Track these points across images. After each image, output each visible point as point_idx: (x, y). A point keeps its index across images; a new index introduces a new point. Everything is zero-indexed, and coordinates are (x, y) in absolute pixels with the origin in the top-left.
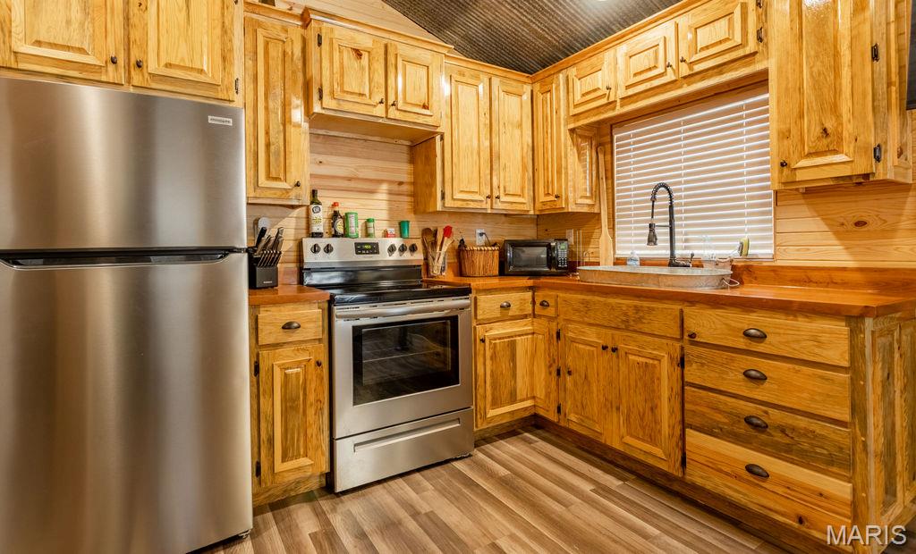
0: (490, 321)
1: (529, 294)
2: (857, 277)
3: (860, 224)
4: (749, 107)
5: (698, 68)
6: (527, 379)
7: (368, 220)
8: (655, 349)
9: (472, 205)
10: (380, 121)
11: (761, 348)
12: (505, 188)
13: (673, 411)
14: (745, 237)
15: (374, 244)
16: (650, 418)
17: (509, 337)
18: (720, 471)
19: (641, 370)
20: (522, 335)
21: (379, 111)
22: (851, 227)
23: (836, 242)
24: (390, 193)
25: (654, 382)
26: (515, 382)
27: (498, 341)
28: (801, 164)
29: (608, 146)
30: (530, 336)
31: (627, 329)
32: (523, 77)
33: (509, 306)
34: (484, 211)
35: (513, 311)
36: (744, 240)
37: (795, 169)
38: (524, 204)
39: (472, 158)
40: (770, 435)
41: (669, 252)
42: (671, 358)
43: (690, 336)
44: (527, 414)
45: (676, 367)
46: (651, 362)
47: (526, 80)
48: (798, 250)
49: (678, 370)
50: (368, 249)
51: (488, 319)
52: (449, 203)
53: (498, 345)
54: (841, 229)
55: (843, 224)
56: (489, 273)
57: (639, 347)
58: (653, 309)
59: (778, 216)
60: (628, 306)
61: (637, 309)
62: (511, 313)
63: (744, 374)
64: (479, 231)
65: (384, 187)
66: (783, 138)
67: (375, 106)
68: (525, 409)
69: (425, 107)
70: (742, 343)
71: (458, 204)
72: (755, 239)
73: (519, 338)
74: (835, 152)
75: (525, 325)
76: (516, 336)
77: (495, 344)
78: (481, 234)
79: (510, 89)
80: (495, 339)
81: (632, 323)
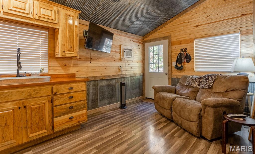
2: (66, 75)
3: (65, 65)
4: (42, 33)
5: (41, 19)
8: (43, 101)
11: (72, 91)
13: (49, 116)
14: (42, 67)
16: (41, 122)
18: (64, 123)
19: (38, 109)
22: (64, 66)
23: (62, 69)
25: (43, 111)
28: (67, 52)
31: (30, 98)
36: (43, 68)
37: (66, 53)
40: (74, 108)
42: (49, 101)
43: (55, 93)
45: (50, 103)
46: (41, 105)
48: (54, 71)
49: (51, 104)
54: (62, 66)
55: (62, 65)
57: (36, 102)
58: (42, 89)
59: (50, 62)
60: (31, 90)
61: (35, 90)
63: (69, 98)
66: (63, 46)
70: (68, 91)
72: (45, 68)
74: (72, 51)
81: (33, 95)
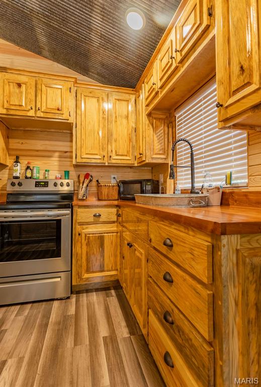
0: (88, 223)
1: (114, 210)
6: (112, 259)
7: (46, 171)
8: (141, 248)
9: (94, 161)
10: (33, 118)
11: (171, 255)
12: (116, 151)
13: (146, 294)
15: (46, 182)
17: (100, 234)
18: (158, 349)
19: (138, 261)
20: (110, 233)
21: (31, 113)
24: (60, 157)
26: (104, 260)
27: (91, 235)
28: (227, 103)
29: (174, 123)
30: (115, 234)
32: (129, 90)
33: (100, 215)
34: (103, 164)
35: (103, 219)
37: (226, 108)
38: (129, 160)
39: (94, 135)
40: (174, 331)
41: (190, 185)
43: (150, 241)
44: (112, 279)
46: (140, 257)
47: (132, 92)
50: (43, 185)
51: (86, 223)
52: (79, 160)
53: (91, 238)
56: (110, 198)
57: (138, 245)
60: (136, 218)
61: (138, 220)
62: (101, 220)
64: (113, 176)
65: (57, 154)
66: (220, 85)
67: (28, 111)
68: (111, 276)
69: (58, 110)
71: (84, 160)
73: (106, 234)
75: (112, 227)
76: (105, 233)
77: (89, 237)
78: (114, 178)
79: (120, 98)
80: (89, 234)
